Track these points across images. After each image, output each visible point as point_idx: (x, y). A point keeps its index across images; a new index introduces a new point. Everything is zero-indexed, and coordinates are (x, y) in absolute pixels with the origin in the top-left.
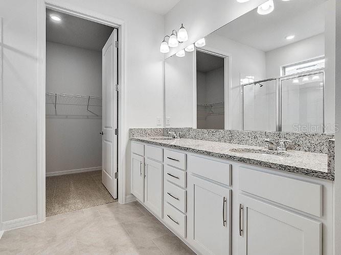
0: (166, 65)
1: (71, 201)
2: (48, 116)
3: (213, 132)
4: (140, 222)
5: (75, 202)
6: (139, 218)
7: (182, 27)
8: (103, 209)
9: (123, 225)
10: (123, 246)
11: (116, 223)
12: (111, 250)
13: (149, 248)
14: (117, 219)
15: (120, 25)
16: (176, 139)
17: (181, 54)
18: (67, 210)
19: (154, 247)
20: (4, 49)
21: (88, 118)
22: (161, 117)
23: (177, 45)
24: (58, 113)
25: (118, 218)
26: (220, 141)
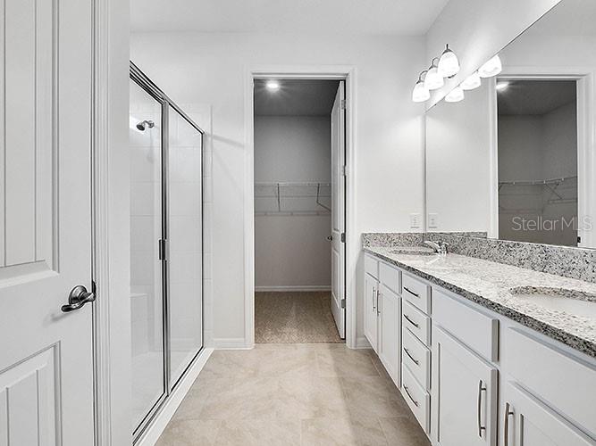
0: (429, 120)
1: (287, 330)
2: (258, 214)
3: (508, 246)
4: (369, 383)
5: (291, 331)
6: (369, 377)
7: (447, 50)
8: (323, 350)
9: (342, 380)
10: (333, 412)
11: (334, 375)
12: (315, 412)
13: (369, 429)
14: (338, 370)
15: (347, 74)
16: (438, 255)
17: (456, 95)
18: (279, 340)
19: (378, 430)
20: (214, 140)
21: (318, 215)
22: (419, 212)
23: (442, 84)
24: (281, 209)
25: (338, 368)
26: (521, 264)
